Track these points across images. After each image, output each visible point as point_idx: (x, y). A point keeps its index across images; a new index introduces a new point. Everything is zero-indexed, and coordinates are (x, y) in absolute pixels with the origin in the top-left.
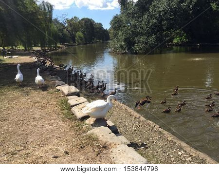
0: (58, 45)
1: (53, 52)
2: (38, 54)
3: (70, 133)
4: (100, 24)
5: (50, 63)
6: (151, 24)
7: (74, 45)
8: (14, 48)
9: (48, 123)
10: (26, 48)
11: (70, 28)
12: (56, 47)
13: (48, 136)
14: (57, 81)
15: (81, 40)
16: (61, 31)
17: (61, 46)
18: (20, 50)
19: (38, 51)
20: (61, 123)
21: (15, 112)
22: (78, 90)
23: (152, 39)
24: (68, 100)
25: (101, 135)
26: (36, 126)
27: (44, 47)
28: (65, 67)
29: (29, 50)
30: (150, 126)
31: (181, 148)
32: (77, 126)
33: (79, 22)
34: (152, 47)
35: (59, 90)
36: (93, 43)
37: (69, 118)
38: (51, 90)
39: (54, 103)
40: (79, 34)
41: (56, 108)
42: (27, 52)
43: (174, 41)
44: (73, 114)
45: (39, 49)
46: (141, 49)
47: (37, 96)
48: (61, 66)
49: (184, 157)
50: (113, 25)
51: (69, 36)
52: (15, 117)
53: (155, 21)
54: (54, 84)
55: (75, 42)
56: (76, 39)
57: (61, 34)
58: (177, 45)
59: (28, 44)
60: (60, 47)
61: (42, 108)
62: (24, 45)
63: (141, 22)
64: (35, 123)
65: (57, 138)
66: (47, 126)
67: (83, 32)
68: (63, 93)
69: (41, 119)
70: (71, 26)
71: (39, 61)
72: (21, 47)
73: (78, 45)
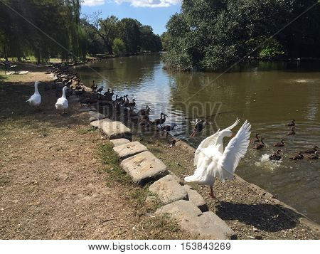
0: (87, 57)
1: (79, 66)
2: (57, 69)
3: (124, 212)
4: (149, 27)
5: (75, 82)
6: (229, 28)
7: (109, 57)
8: (22, 59)
9: (83, 189)
10: (39, 60)
11: (104, 33)
12: (84, 59)
13: (85, 218)
14: (90, 113)
15: (121, 50)
16: (91, 36)
17: (91, 58)
18: (30, 62)
19: (57, 65)
20: (106, 191)
21: (24, 166)
22: (129, 130)
23: (231, 50)
24: (113, 146)
25: (183, 218)
26: (61, 196)
27: (67, 59)
28: (100, 90)
29: (43, 63)
30: (255, 193)
32: (135, 198)
33: (119, 24)
34: (231, 61)
35: (97, 128)
36: (137, 55)
37: (118, 181)
38: (84, 128)
39: (90, 150)
40: (118, 41)
41: (94, 160)
42: (40, 66)
43: (261, 54)
44: (125, 173)
45: (59, 61)
46: (214, 65)
47: (61, 137)
48: (93, 87)
50: (171, 28)
51: (103, 43)
52: (24, 177)
53: (235, 23)
54: (87, 117)
55: (111, 53)
56: (113, 48)
57: (91, 41)
58: (265, 59)
59: (43, 54)
60: (89, 60)
61: (71, 160)
62: (37, 56)
63: (214, 24)
64: (59, 189)
65: (102, 221)
66: (81, 195)
67: (124, 39)
68: (104, 134)
69: (69, 180)
70: (106, 30)
71: (60, 79)
72: (32, 59)
73: (116, 57)
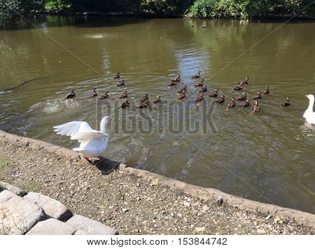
31: (181, 193)
49: (196, 208)
